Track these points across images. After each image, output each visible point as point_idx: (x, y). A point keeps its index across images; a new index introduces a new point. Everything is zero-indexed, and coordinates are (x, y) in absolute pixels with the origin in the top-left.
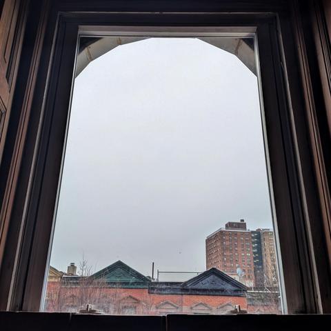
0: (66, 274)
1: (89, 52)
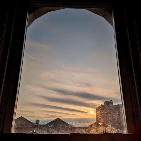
0: (35, 124)
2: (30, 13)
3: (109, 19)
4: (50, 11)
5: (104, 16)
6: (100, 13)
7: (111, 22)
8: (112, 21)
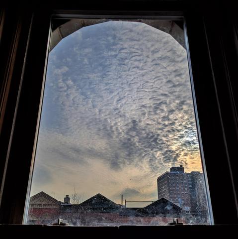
0: (63, 203)
1: (60, 30)
2: (54, 29)
3: (178, 37)
4: (85, 26)
5: (170, 32)
6: (165, 28)
7: (182, 43)
8: (184, 39)
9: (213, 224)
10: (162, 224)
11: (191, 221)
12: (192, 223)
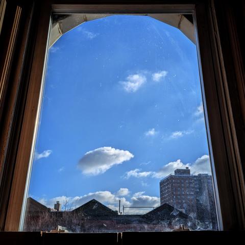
1: (60, 26)
9: (222, 230)
10: (168, 230)
11: (199, 227)
12: (199, 229)
